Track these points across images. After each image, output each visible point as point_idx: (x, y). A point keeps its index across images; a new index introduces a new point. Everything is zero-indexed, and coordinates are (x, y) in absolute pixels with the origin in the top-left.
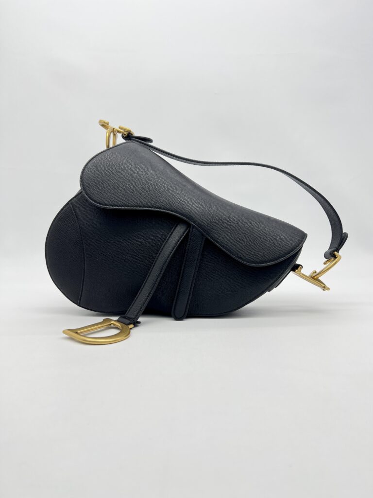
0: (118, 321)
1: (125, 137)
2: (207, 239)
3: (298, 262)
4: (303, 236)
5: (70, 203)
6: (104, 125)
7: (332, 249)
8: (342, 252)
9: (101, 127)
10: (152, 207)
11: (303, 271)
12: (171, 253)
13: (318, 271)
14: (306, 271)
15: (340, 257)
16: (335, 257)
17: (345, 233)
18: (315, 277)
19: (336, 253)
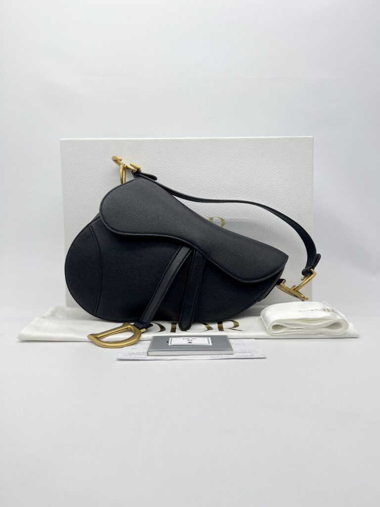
0: (134, 325)
1: (135, 173)
2: (207, 261)
3: (281, 278)
4: (285, 258)
5: (89, 226)
6: (116, 161)
7: (309, 267)
8: (317, 269)
9: (113, 162)
10: (162, 234)
11: (286, 284)
12: (179, 267)
13: (297, 286)
14: (288, 284)
15: (316, 274)
16: (311, 273)
17: (319, 254)
18: (296, 289)
19: (312, 270)
